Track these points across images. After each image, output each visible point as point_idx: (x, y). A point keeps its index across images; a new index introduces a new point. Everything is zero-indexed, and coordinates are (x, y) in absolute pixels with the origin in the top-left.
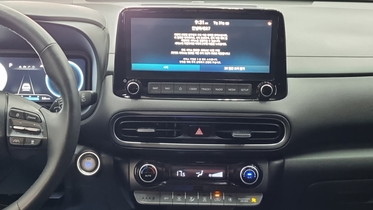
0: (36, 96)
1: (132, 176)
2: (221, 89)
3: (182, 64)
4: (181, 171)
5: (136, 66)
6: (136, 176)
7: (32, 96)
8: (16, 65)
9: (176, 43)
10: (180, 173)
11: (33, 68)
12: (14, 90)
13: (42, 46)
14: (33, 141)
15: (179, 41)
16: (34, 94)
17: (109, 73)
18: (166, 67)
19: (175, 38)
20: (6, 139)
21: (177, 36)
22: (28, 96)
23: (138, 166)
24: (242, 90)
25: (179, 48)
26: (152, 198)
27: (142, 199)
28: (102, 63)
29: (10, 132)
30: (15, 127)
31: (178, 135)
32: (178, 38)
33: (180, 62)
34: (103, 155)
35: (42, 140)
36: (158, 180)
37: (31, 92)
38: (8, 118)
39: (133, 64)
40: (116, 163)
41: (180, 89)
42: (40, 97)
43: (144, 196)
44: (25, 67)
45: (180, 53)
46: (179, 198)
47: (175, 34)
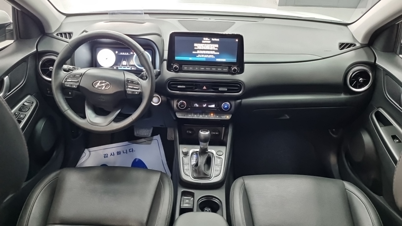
0: (129, 67)
1: (175, 106)
2: (215, 69)
3: (198, 57)
4: (196, 104)
5: (177, 58)
6: (177, 106)
7: (127, 67)
8: (119, 52)
9: (195, 48)
10: (196, 105)
11: (127, 54)
12: (119, 64)
13: (139, 53)
14: (136, 92)
15: (197, 47)
16: (128, 66)
17: (165, 60)
18: (190, 59)
19: (195, 46)
20: (126, 91)
21: (195, 45)
22: (125, 67)
23: (178, 102)
24: (224, 69)
25: (196, 50)
26: (184, 115)
27: (179, 116)
28: (161, 55)
29: (127, 89)
30: (129, 87)
31: (196, 88)
32: (196, 46)
33: (197, 56)
34: (162, 96)
35: (140, 92)
36: (187, 108)
37: (127, 66)
38: (126, 83)
39: (176, 57)
40: (168, 100)
41: (197, 68)
42: (131, 68)
43: (181, 114)
44: (123, 53)
45: (197, 52)
46: (195, 116)
47: (195, 44)
